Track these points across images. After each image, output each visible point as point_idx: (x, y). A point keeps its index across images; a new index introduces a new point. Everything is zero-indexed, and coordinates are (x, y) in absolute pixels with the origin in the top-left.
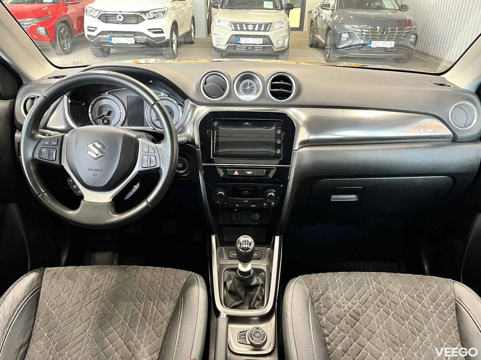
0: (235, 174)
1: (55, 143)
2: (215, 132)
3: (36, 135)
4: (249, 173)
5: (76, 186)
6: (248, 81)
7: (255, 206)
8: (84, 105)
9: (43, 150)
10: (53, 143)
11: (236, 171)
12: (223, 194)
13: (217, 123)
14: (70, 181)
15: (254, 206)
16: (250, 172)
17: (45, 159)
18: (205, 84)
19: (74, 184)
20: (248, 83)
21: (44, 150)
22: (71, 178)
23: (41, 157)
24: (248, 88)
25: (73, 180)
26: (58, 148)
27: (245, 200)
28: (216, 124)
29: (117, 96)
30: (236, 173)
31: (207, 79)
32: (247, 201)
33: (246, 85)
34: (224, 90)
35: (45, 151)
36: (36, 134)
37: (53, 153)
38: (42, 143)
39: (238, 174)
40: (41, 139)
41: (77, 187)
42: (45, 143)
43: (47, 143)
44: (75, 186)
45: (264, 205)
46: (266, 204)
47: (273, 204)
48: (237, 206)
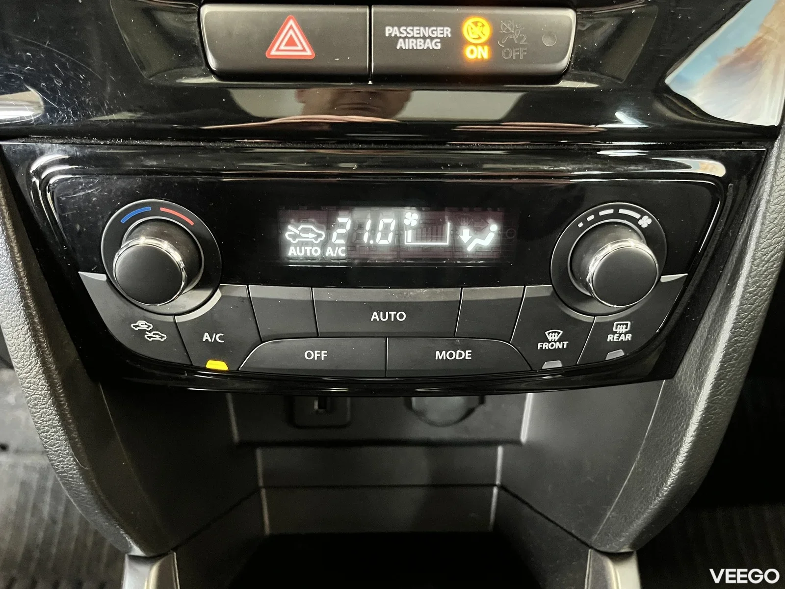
4: (420, 44)
7: (467, 355)
15: (456, 355)
16: (427, 31)
45: (546, 346)
46: (559, 341)
47: (622, 337)
48: (315, 355)
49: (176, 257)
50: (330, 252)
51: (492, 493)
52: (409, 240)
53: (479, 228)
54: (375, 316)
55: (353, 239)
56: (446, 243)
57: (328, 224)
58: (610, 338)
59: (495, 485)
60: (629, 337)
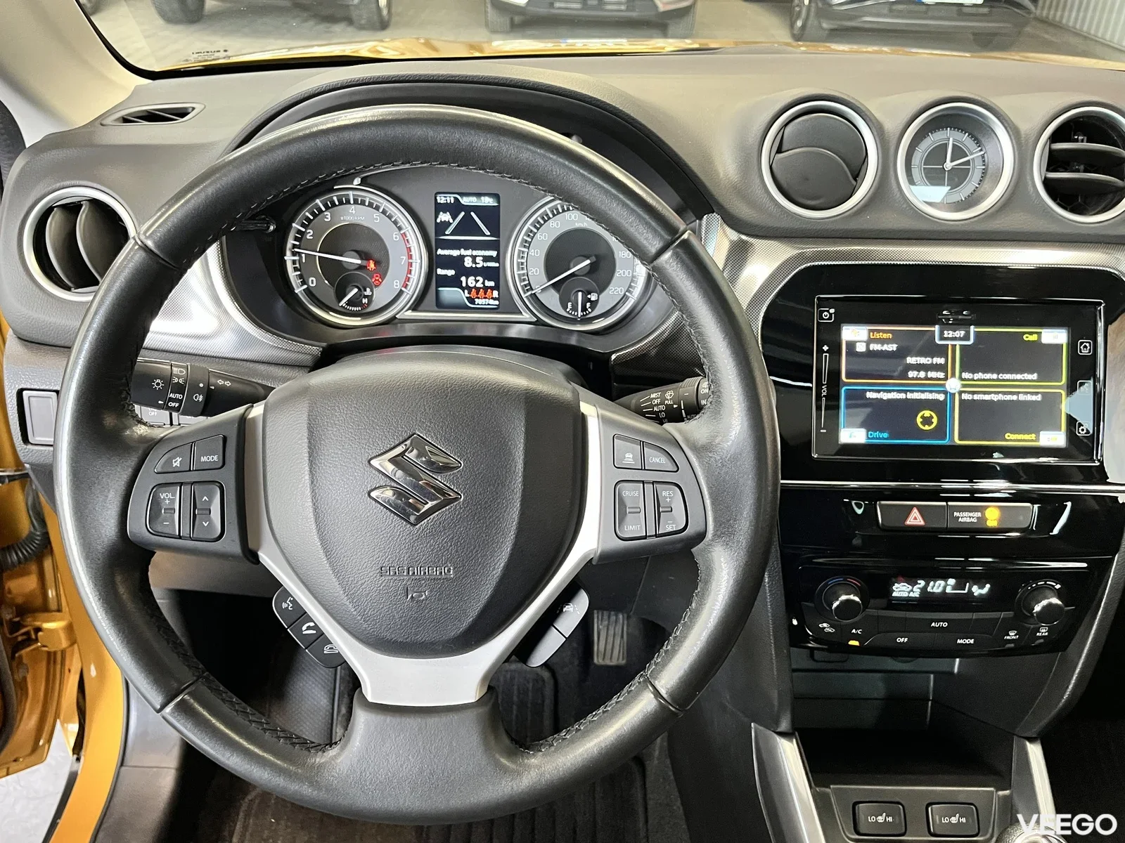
0: (910, 521)
1: (215, 458)
2: (825, 348)
3: (128, 432)
4: (968, 520)
5: (312, 624)
6: (950, 137)
7: (972, 641)
8: (274, 230)
9: (166, 496)
10: (204, 459)
11: (915, 510)
12: (853, 601)
13: (832, 311)
14: (284, 605)
15: (967, 641)
16: (971, 514)
17: (180, 537)
18: (779, 151)
19: (302, 615)
20: (946, 146)
21: (170, 496)
22: (286, 594)
23: (159, 529)
24: (949, 165)
25: (294, 602)
26: (228, 477)
27: (938, 621)
28: (830, 318)
29: (397, 190)
30: (915, 519)
31: (789, 129)
32: (945, 625)
33: (938, 154)
34: (857, 174)
35: (172, 501)
36: (126, 428)
37: (210, 502)
38: (155, 463)
39: (922, 523)
40: (150, 445)
41: (316, 627)
42: (169, 461)
43: (177, 463)
44: (309, 628)
45: (1008, 638)
46: (1015, 635)
47: (1044, 634)
48: (902, 640)
49: (857, 599)
50: (912, 595)
51: (928, 704)
52: (949, 590)
53: (982, 587)
54: (933, 624)
55: (924, 590)
56: (966, 591)
57: (914, 584)
58: (1038, 634)
59: (930, 700)
60: (1047, 634)
